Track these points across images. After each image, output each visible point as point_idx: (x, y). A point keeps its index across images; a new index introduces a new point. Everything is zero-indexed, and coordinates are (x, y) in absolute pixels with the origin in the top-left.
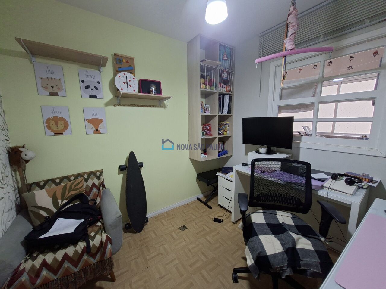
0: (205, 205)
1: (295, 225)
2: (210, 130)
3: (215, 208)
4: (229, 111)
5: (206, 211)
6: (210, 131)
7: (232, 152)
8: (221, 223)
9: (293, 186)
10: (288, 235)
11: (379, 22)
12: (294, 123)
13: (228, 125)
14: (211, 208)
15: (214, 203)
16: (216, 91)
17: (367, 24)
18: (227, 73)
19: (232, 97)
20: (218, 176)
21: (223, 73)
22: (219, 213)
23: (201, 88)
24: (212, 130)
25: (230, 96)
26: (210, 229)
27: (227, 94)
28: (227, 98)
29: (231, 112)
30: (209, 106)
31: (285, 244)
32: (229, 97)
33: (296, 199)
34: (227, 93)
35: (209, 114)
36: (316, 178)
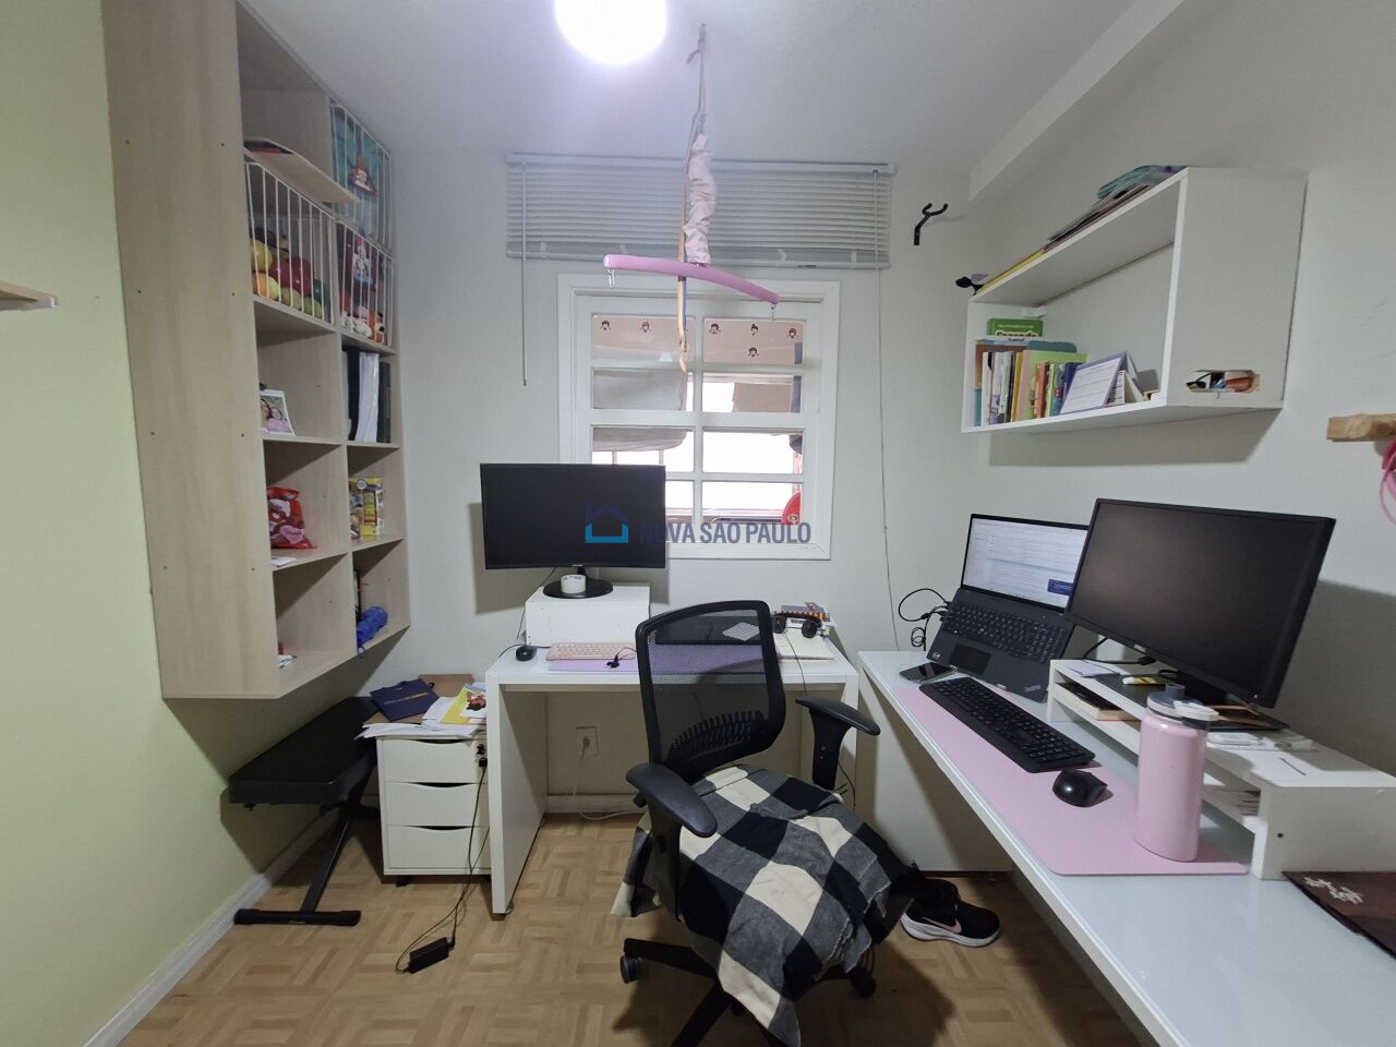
0: (309, 922)
1: (773, 795)
2: (296, 519)
3: (378, 905)
4: (384, 428)
5: (333, 952)
6: (300, 525)
7: (405, 612)
8: (451, 953)
9: (724, 680)
10: (796, 833)
11: (800, 266)
12: (668, 484)
13: (377, 492)
14: (350, 919)
15: (352, 886)
16: (331, 329)
17: (783, 261)
18: (372, 254)
19: (392, 369)
20: (373, 740)
21: (356, 248)
22: (409, 916)
23: (255, 292)
24: (309, 518)
25: (384, 360)
26: (411, 1024)
27: (370, 351)
28: (370, 368)
29: (393, 434)
30: (279, 394)
31: (814, 867)
32: (381, 364)
33: (753, 717)
34: (373, 343)
35: (290, 436)
36: (745, 639)
